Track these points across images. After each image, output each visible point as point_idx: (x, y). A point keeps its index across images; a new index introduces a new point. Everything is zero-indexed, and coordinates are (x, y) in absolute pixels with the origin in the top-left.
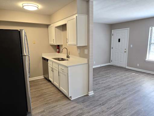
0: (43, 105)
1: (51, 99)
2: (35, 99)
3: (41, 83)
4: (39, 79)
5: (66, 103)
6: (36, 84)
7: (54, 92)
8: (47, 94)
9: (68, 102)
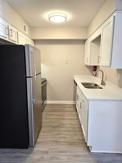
0: (52, 141)
1: (65, 137)
2: (50, 129)
3: (67, 109)
4: (67, 104)
5: (81, 154)
6: (62, 110)
7: (74, 128)
8: (66, 127)
9: (84, 153)
